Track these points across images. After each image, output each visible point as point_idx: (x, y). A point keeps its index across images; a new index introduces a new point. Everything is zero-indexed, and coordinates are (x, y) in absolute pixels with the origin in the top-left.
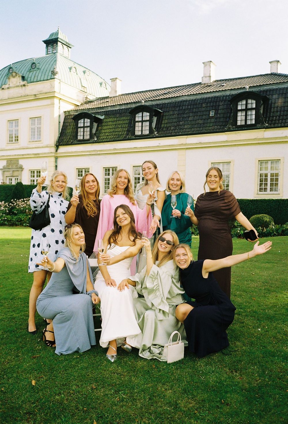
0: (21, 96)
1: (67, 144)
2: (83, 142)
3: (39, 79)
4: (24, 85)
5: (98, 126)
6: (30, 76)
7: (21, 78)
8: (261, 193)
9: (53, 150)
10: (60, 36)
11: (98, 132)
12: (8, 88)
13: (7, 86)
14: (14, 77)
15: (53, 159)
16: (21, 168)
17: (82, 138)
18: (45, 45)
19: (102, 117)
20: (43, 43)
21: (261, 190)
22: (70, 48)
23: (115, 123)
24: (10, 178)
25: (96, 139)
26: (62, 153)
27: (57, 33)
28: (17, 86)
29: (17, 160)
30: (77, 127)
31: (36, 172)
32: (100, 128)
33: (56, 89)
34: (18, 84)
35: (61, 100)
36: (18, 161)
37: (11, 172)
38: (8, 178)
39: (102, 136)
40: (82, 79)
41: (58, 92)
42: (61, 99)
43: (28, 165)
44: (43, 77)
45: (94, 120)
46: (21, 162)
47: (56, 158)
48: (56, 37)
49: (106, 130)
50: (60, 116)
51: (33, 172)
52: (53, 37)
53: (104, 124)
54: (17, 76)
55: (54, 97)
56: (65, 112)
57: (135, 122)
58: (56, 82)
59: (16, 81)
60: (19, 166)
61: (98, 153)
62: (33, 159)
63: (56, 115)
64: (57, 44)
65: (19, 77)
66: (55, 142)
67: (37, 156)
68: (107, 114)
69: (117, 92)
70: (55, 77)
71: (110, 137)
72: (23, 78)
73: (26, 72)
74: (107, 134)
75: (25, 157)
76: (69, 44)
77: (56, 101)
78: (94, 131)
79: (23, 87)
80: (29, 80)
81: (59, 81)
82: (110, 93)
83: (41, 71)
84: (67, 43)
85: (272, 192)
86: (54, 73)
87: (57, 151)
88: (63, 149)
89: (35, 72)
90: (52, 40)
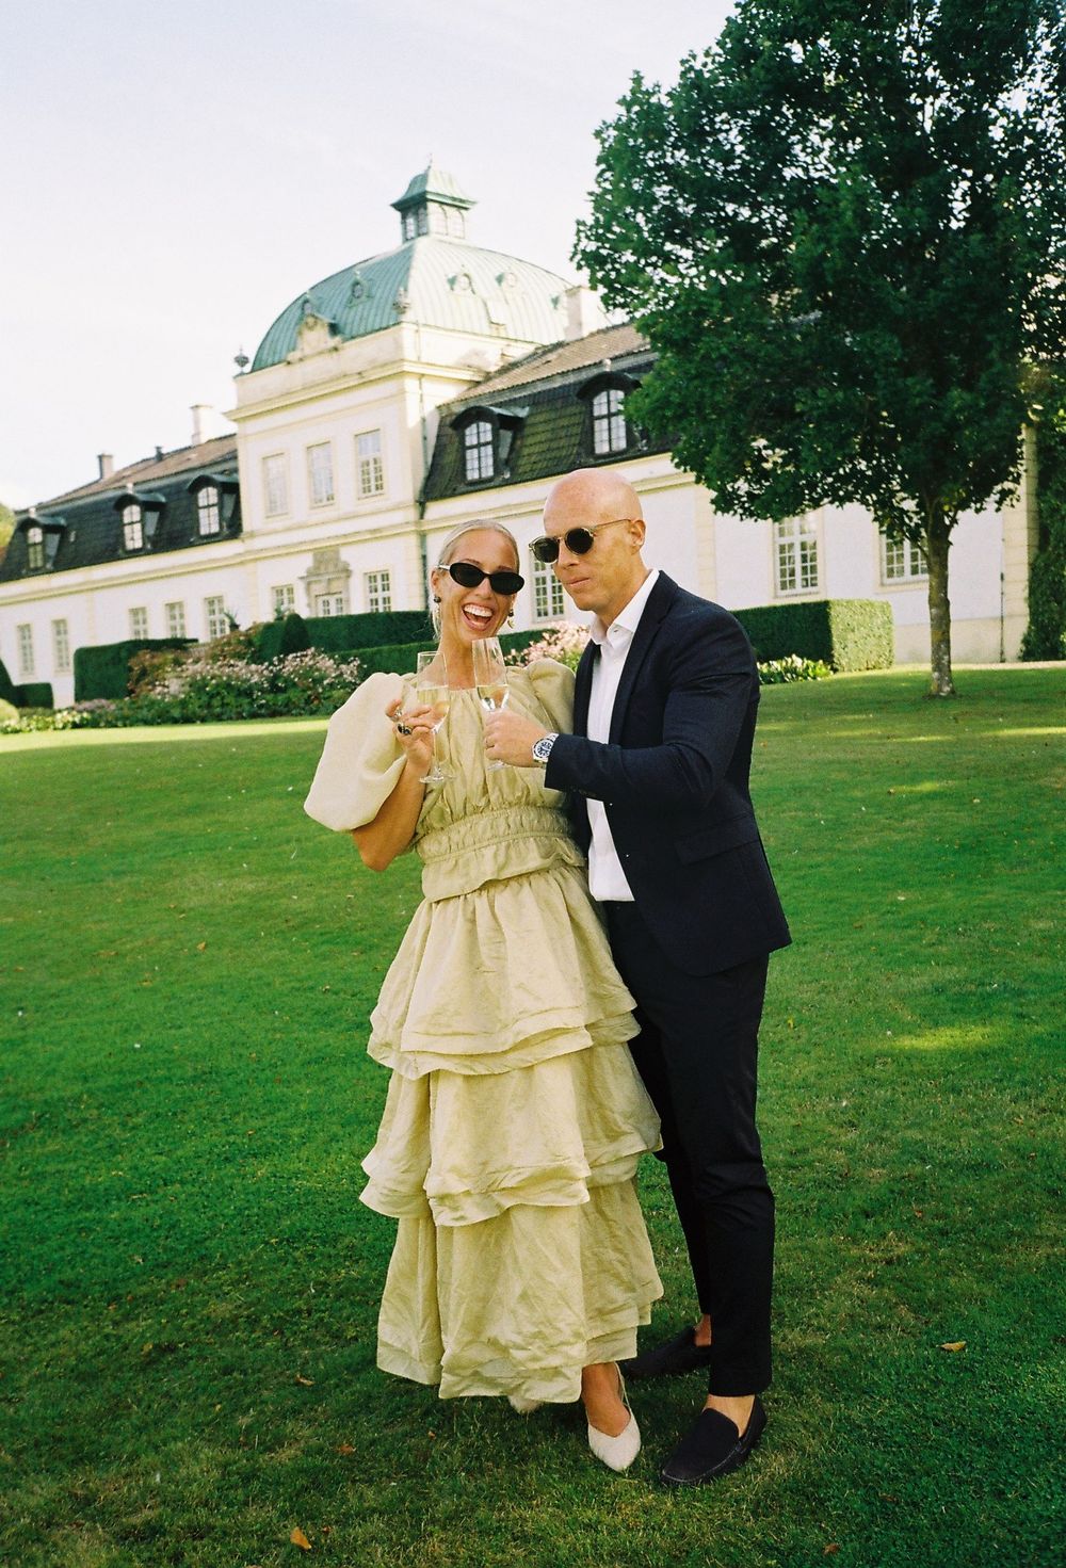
0: (331, 380)
1: (443, 496)
2: (481, 485)
3: (369, 329)
4: (336, 349)
5: (514, 439)
6: (348, 318)
7: (327, 329)
8: (891, 580)
9: (412, 514)
10: (432, 187)
11: (514, 455)
12: (301, 360)
13: (296, 355)
14: (311, 328)
15: (414, 540)
16: (347, 572)
17: (476, 476)
18: (398, 215)
19: (523, 413)
20: (393, 209)
21: (891, 573)
22: (466, 209)
23: (551, 426)
24: (326, 598)
25: (507, 476)
26: (436, 520)
27: (423, 179)
28: (321, 353)
29: (335, 550)
30: (463, 448)
31: (379, 578)
32: (519, 442)
33: (409, 353)
34: (323, 346)
35: (423, 380)
36: (337, 552)
37: (324, 584)
38: (321, 600)
39: (524, 464)
40: (489, 304)
41: (415, 359)
42: (423, 375)
43: (363, 561)
44: (378, 320)
45: (503, 423)
46: (346, 555)
47: (423, 536)
48: (420, 191)
49: (534, 446)
50: (424, 420)
51: (372, 578)
52: (416, 191)
53: (527, 431)
54: (318, 327)
55: (402, 374)
56: (439, 407)
57: (592, 419)
58: (406, 332)
59: (318, 337)
60: (340, 566)
61: (514, 512)
62: (368, 545)
63: (413, 421)
64: (426, 208)
65: (323, 325)
66: (418, 493)
67: (376, 534)
68: (536, 401)
69: (584, 326)
70: (404, 318)
71: (539, 466)
72: (334, 329)
73: (340, 310)
74: (533, 459)
75: (351, 539)
76: (461, 201)
77: (410, 384)
78: (504, 453)
79: (335, 354)
80: (347, 331)
81: (415, 327)
82: (566, 330)
83: (376, 301)
84: (454, 199)
85: (916, 577)
86: (400, 309)
87: (422, 516)
88: (436, 509)
89: (361, 307)
90: (412, 198)
